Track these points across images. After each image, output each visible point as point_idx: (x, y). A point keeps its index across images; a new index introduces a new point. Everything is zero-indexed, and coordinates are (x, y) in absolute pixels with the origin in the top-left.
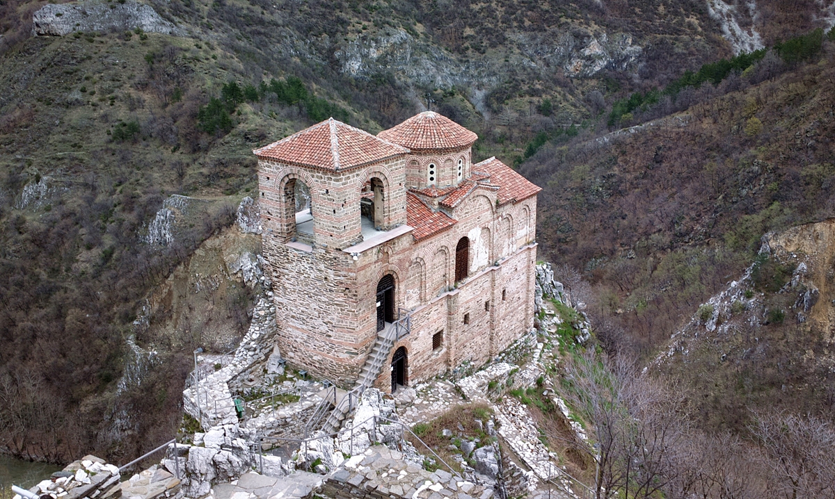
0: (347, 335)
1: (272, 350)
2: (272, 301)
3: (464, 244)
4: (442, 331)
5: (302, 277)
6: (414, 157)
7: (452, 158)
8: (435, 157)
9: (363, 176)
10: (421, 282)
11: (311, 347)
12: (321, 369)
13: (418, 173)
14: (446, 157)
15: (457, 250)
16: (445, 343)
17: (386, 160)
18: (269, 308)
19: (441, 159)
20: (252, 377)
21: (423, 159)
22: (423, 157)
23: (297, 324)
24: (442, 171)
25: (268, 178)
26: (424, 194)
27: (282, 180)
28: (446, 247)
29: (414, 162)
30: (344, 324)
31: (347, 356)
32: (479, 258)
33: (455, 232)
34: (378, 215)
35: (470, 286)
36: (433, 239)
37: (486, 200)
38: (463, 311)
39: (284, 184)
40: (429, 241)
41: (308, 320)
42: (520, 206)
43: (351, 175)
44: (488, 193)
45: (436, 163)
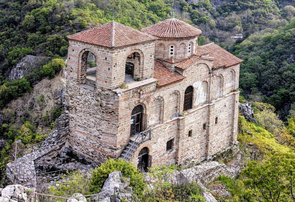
0: (111, 138)
1: (64, 144)
2: (68, 116)
3: (190, 90)
4: (173, 139)
5: (87, 104)
6: (162, 42)
7: (185, 43)
8: (175, 42)
9: (129, 51)
10: (161, 110)
11: (88, 144)
12: (93, 157)
13: (163, 50)
14: (181, 42)
15: (186, 93)
16: (175, 147)
17: (143, 43)
18: (65, 120)
19: (178, 43)
20: (50, 158)
21: (166, 43)
22: (167, 42)
23: (81, 130)
24: (178, 50)
25: (73, 50)
26: (166, 61)
27: (81, 51)
28: (178, 91)
29: (161, 44)
30: (109, 131)
31: (110, 150)
32: (199, 98)
33: (184, 83)
34: (136, 72)
35: (193, 114)
36: (170, 86)
37: (205, 66)
38: (188, 129)
39: (82, 53)
40: (167, 87)
41: (88, 128)
42: (229, 70)
43: (121, 50)
44: (207, 63)
45: (175, 45)
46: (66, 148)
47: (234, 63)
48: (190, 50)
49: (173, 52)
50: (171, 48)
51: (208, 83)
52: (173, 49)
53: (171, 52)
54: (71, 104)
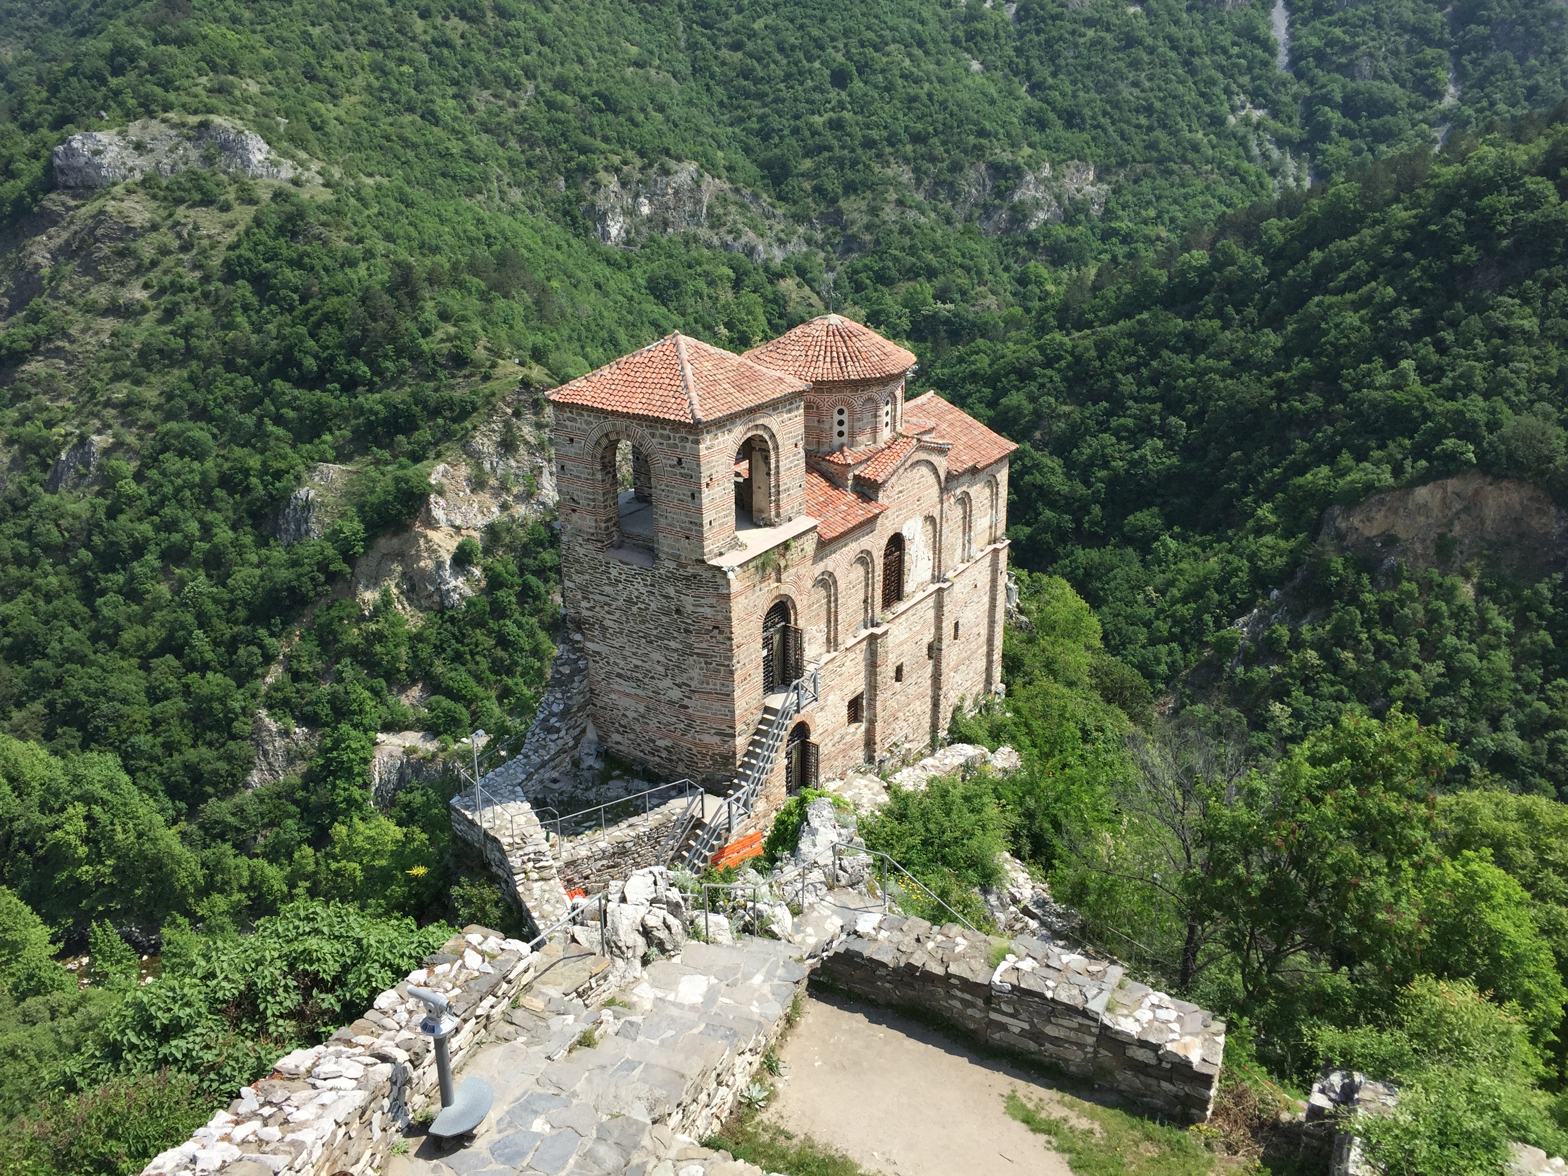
0: (716, 706)
1: (584, 731)
2: (581, 649)
3: (896, 545)
4: (862, 694)
5: (635, 609)
7: (876, 397)
8: (847, 395)
9: (739, 433)
10: (830, 613)
12: (671, 760)
14: (866, 395)
15: (886, 556)
16: (866, 714)
17: (775, 404)
18: (576, 661)
19: (857, 399)
20: (555, 774)
21: (825, 400)
22: (826, 396)
23: (627, 687)
24: (858, 420)
25: (571, 440)
27: (597, 443)
28: (868, 553)
30: (711, 686)
31: (717, 739)
32: (918, 568)
33: (883, 525)
34: (759, 501)
35: (904, 617)
36: (847, 541)
37: (930, 469)
38: (894, 660)
39: (599, 450)
40: (841, 544)
41: (646, 680)
42: (983, 476)
43: (719, 433)
44: (935, 459)
45: (849, 405)
46: (590, 742)
47: (996, 454)
48: (889, 419)
49: (845, 428)
50: (837, 417)
51: (938, 521)
52: (845, 417)
53: (837, 428)
54: (585, 613)
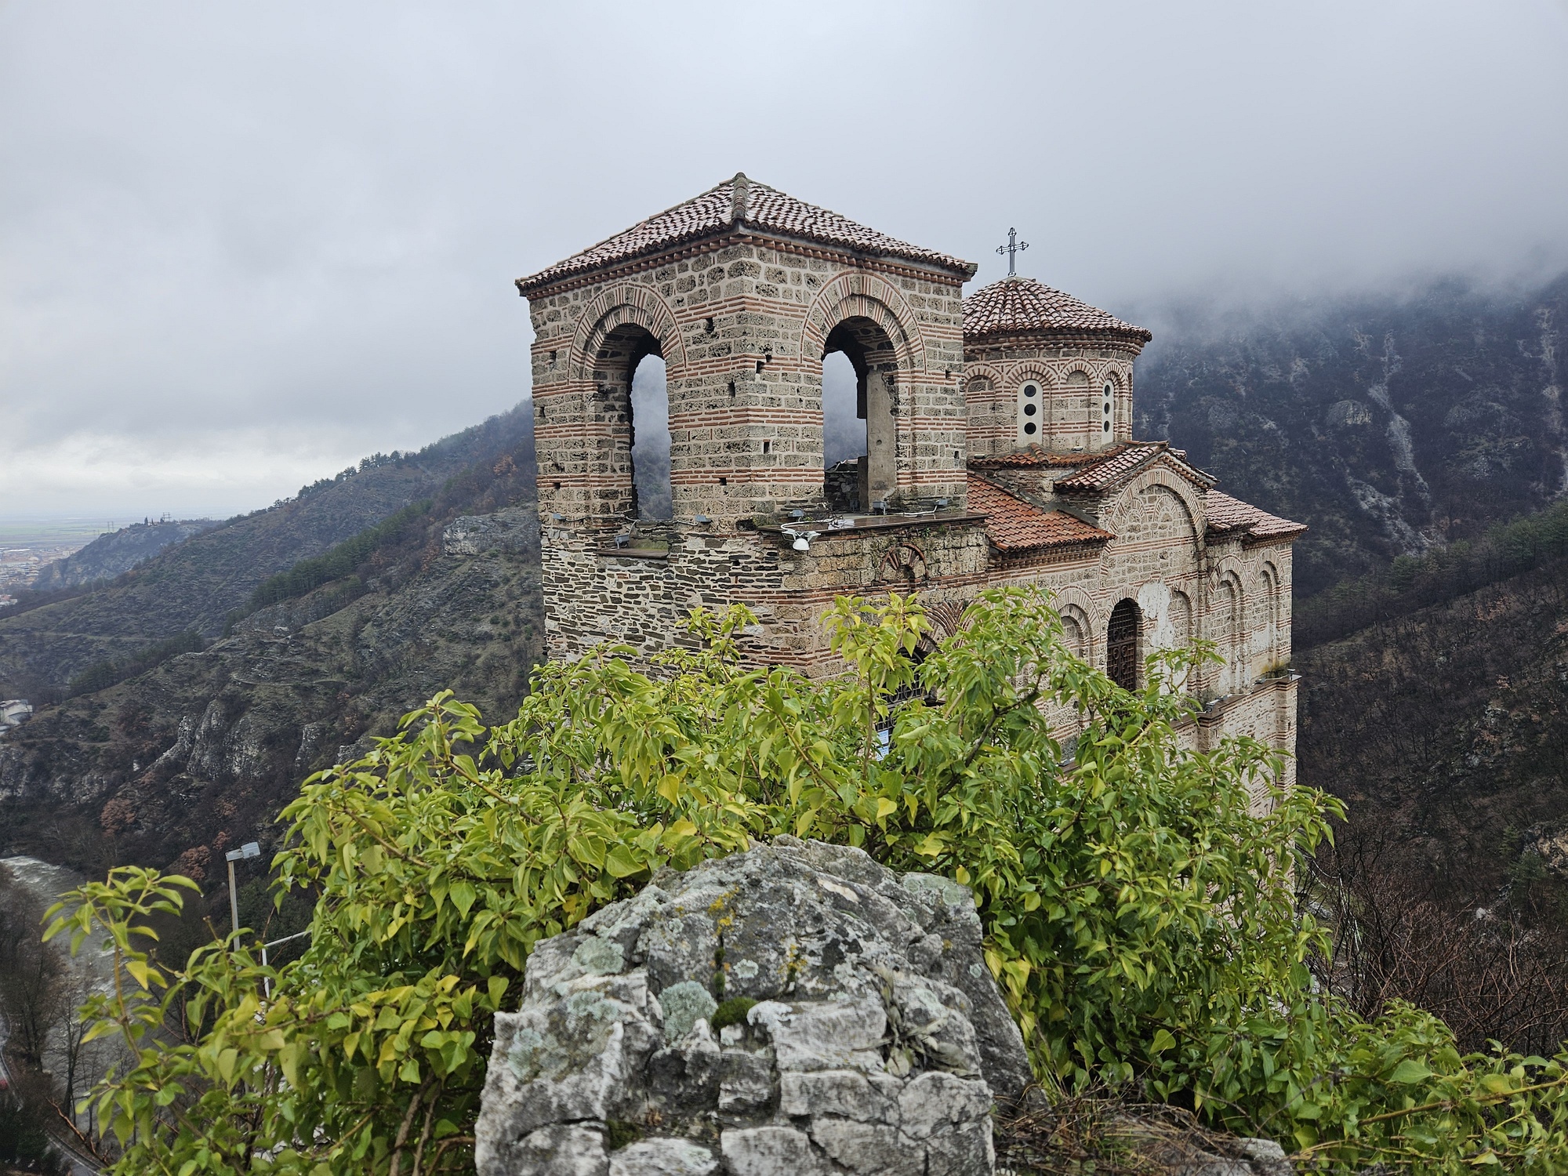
6: (980, 366)
7: (1089, 369)
8: (1041, 361)
13: (989, 413)
14: (1072, 363)
19: (1057, 370)
21: (1004, 371)
22: (1005, 362)
44: (1186, 490)
45: (1043, 378)
48: (1109, 417)
49: (1037, 419)
50: (1024, 401)
51: (1194, 604)
52: (1036, 400)
53: (1024, 419)
